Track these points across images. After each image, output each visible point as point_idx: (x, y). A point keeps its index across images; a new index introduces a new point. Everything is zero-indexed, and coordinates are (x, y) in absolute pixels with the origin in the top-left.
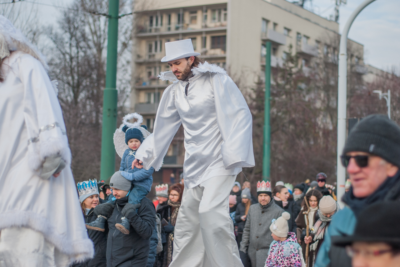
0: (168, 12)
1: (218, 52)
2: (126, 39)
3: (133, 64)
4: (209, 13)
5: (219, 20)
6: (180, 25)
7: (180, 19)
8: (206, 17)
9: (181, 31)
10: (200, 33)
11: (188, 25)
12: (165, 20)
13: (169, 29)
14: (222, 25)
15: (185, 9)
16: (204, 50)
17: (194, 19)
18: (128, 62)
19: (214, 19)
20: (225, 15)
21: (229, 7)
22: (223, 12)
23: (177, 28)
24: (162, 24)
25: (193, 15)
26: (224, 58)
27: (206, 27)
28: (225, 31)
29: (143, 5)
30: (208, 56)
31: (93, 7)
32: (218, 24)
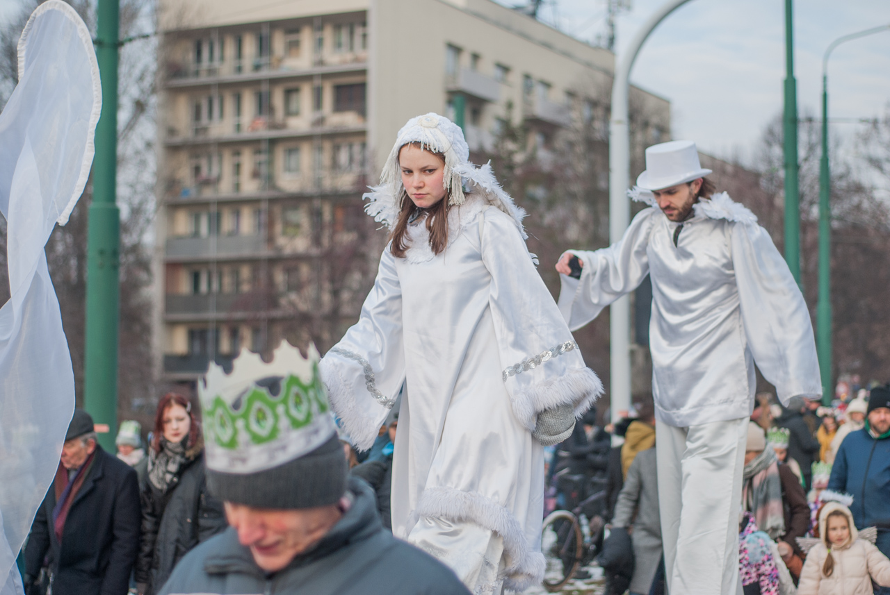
0: (236, 32)
1: (349, 120)
2: (142, 91)
3: (158, 149)
4: (328, 34)
5: (351, 48)
6: (264, 60)
7: (264, 46)
8: (320, 43)
9: (265, 73)
10: (308, 78)
11: (280, 61)
12: (230, 50)
13: (239, 69)
14: (357, 60)
15: (274, 25)
16: (318, 115)
17: (293, 46)
18: (149, 145)
19: (338, 45)
20: (365, 36)
21: (373, 20)
22: (359, 31)
23: (257, 67)
24: (222, 58)
25: (293, 37)
26: (362, 134)
27: (321, 63)
28: (363, 72)
29: (180, 15)
30: (327, 128)
32: (348, 56)
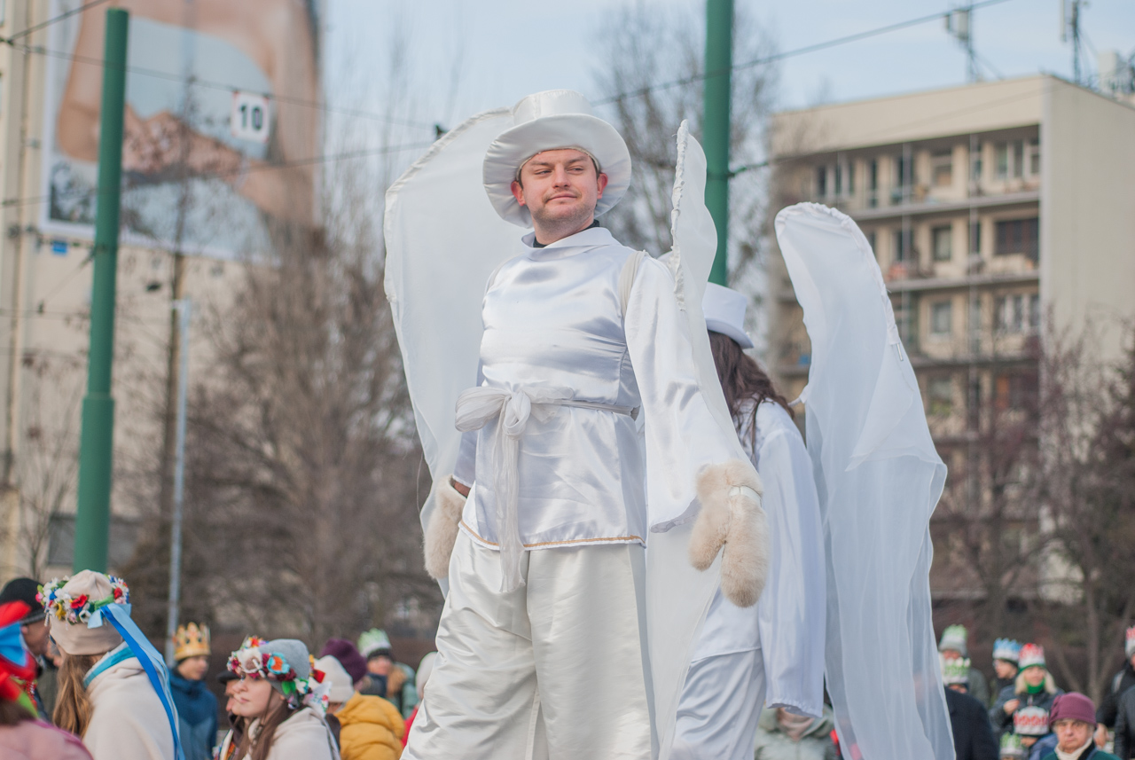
0: (870, 155)
1: (1016, 265)
2: (751, 232)
3: (771, 305)
4: (988, 156)
5: (1018, 172)
6: (906, 190)
7: (905, 173)
8: (979, 166)
9: (907, 207)
10: (962, 212)
11: (926, 191)
12: (862, 178)
13: (874, 203)
14: (1025, 188)
15: (918, 145)
16: (975, 259)
17: (943, 173)
18: (758, 300)
19: (1002, 169)
20: (1036, 158)
21: (1045, 136)
22: (1028, 151)
23: (896, 200)
24: (852, 189)
25: (943, 160)
26: (1034, 283)
27: (979, 192)
28: (1035, 204)
29: (799, 136)
30: (987, 276)
31: (656, 149)
32: (1014, 183)
